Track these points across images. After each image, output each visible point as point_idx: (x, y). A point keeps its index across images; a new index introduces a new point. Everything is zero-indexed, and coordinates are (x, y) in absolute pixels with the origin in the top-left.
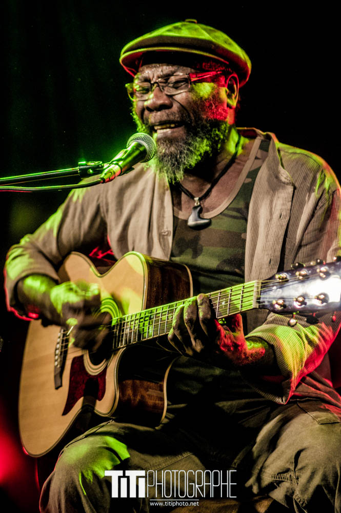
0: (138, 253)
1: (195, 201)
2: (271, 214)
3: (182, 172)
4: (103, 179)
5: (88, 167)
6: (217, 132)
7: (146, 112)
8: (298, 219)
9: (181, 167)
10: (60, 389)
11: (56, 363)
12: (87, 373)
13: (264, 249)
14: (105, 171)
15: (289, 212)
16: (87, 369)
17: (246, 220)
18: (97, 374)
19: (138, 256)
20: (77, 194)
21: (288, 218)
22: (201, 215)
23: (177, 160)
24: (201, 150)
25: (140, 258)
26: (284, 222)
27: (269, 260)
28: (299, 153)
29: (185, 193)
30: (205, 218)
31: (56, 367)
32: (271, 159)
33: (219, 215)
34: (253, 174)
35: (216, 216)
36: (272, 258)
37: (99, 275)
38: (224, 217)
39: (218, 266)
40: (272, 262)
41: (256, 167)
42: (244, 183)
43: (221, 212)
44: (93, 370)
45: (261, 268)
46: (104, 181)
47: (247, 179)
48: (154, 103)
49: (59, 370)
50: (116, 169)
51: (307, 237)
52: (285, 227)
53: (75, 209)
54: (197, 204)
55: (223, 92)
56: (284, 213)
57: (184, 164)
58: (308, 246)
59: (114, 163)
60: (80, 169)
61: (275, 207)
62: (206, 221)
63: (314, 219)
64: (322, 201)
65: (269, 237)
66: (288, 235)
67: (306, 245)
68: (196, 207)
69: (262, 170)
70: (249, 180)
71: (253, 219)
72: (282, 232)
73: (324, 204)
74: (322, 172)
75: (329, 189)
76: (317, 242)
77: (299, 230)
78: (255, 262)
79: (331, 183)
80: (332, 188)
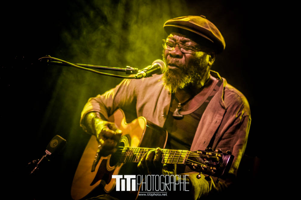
0: (145, 119)
2: (212, 120)
3: (176, 89)
5: (130, 69)
6: (199, 76)
7: (169, 56)
8: (224, 124)
9: (177, 87)
10: (93, 172)
11: (95, 159)
12: (106, 169)
13: (203, 136)
14: (138, 74)
15: (221, 121)
16: (107, 167)
17: (199, 120)
18: (110, 171)
20: (126, 82)
21: (219, 124)
23: (175, 82)
24: (188, 82)
25: (145, 121)
27: (204, 142)
28: (235, 92)
29: (175, 99)
30: (181, 114)
31: (94, 161)
35: (187, 115)
36: (206, 141)
40: (205, 143)
41: (212, 95)
42: (205, 102)
43: (190, 113)
44: (109, 168)
45: (199, 145)
47: (207, 100)
48: (174, 53)
49: (95, 163)
51: (225, 135)
52: (216, 128)
53: (124, 89)
54: (179, 106)
55: (208, 57)
56: (218, 121)
57: (178, 85)
58: (225, 140)
59: (144, 70)
60: (127, 70)
61: (215, 117)
62: (182, 116)
63: (231, 127)
64: (238, 119)
65: (208, 131)
66: (218, 132)
67: (224, 139)
68: (178, 108)
69: (214, 97)
70: (208, 101)
71: (203, 121)
72: (215, 130)
73: (238, 121)
74: (243, 105)
75: (244, 114)
76: (230, 139)
77: (222, 131)
78: (198, 142)
79: (245, 112)
80: (245, 115)
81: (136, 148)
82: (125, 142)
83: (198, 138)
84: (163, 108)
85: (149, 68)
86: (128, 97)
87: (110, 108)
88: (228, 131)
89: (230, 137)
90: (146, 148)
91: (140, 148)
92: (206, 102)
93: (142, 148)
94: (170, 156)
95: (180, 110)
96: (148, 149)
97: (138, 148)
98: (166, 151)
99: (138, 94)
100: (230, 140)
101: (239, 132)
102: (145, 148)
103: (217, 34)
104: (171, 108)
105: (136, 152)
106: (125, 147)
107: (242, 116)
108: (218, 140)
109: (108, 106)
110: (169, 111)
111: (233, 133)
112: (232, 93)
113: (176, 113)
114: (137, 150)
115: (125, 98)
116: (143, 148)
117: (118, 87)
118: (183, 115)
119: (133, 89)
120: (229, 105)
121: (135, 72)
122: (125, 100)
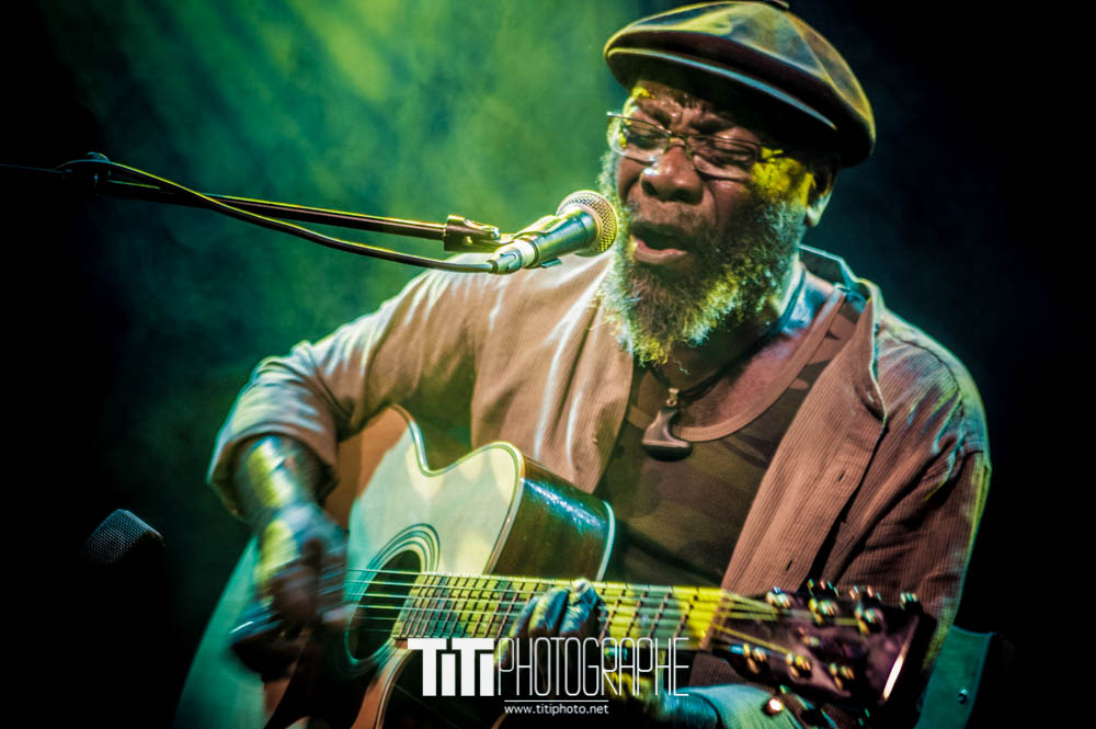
0: (515, 449)
1: (668, 395)
2: (822, 467)
4: (495, 264)
5: (467, 230)
8: (877, 485)
13: (784, 537)
14: (502, 250)
15: (861, 472)
17: (765, 466)
18: (351, 677)
19: (514, 456)
21: (854, 486)
22: (675, 427)
25: (516, 462)
26: (846, 490)
27: (787, 562)
28: (923, 348)
29: (653, 372)
30: (682, 437)
32: (857, 344)
33: (715, 440)
34: (811, 372)
35: (708, 441)
36: (795, 560)
37: (426, 468)
38: (724, 449)
39: (681, 550)
40: (792, 569)
41: (822, 360)
42: (788, 389)
43: (722, 435)
45: (764, 574)
46: (495, 270)
47: (798, 381)
48: (668, 179)
50: (528, 252)
51: (881, 531)
52: (842, 503)
54: (671, 402)
55: (805, 185)
56: (850, 472)
58: (878, 553)
59: (524, 237)
60: (448, 232)
61: (835, 454)
62: (683, 445)
63: (909, 498)
64: (937, 465)
65: (804, 513)
66: (849, 518)
67: (874, 548)
68: (666, 409)
69: (833, 364)
70: (801, 385)
71: (781, 467)
72: (833, 512)
73: (940, 473)
74: (961, 403)
75: (963, 443)
76: (898, 548)
77: (867, 515)
78: (756, 559)
79: (969, 434)
80: (970, 445)
81: (477, 576)
82: (425, 552)
83: (756, 542)
84: (597, 408)
85: (547, 228)
86: (435, 358)
87: (350, 404)
88: (895, 515)
89: (901, 542)
90: (523, 580)
91: (493, 577)
92: (793, 386)
93: (503, 578)
94: (637, 615)
95: (676, 422)
96: (531, 582)
97: (488, 577)
98: (620, 593)
99: (481, 347)
100: (901, 555)
101: (938, 522)
102: (517, 581)
103: (846, 84)
104: (633, 408)
105: (475, 594)
106: (423, 573)
107: (958, 453)
108: (846, 553)
109: (341, 393)
110: (626, 422)
111: (914, 523)
112: (913, 351)
113: (656, 432)
114: (480, 586)
115: (420, 361)
116: (510, 579)
117: (389, 307)
118: (692, 444)
119: (459, 321)
120: (900, 399)
121: (483, 242)
122: (419, 370)
